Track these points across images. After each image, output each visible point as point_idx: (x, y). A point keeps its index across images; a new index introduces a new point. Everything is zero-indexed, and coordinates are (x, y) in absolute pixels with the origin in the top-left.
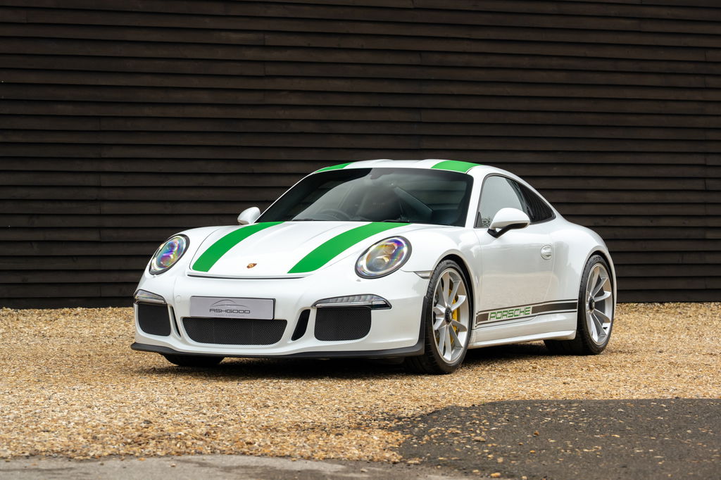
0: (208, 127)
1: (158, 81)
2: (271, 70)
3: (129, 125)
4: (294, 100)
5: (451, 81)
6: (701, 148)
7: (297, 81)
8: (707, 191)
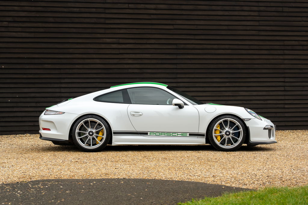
0: (99, 71)
1: (80, 56)
2: (121, 51)
3: (71, 71)
4: (130, 61)
5: (188, 54)
6: (283, 75)
7: (131, 55)
8: (285, 91)
